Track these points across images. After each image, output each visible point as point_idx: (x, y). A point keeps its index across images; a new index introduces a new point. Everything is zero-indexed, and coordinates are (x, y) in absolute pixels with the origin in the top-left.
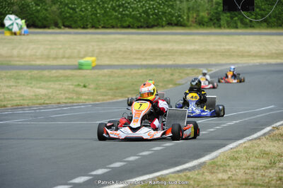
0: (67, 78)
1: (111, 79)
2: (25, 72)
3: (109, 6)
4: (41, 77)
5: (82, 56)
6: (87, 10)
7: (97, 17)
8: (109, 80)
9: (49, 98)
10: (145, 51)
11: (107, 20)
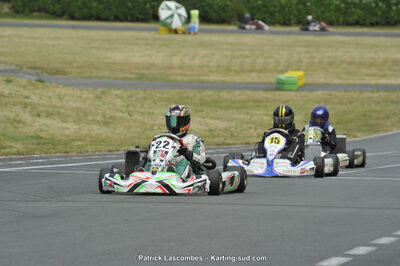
0: (258, 103)
2: (191, 93)
4: (217, 101)
5: (282, 68)
7: (306, 6)
9: (232, 135)
10: (385, 62)
11: (323, 12)
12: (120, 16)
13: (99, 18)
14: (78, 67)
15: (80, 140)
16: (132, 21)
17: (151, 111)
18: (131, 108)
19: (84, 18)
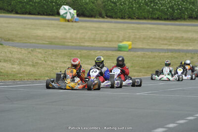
0: (109, 57)
1: (144, 59)
2: (76, 51)
3: (143, 1)
4: (88, 56)
5: (120, 40)
6: (125, 4)
7: (133, 10)
8: (142, 61)
10: (171, 38)
11: (141, 13)
12: (41, 12)
13: (30, 14)
14: (20, 37)
15: (21, 74)
16: (47, 15)
17: (56, 60)
18: (46, 59)
19: (23, 13)
